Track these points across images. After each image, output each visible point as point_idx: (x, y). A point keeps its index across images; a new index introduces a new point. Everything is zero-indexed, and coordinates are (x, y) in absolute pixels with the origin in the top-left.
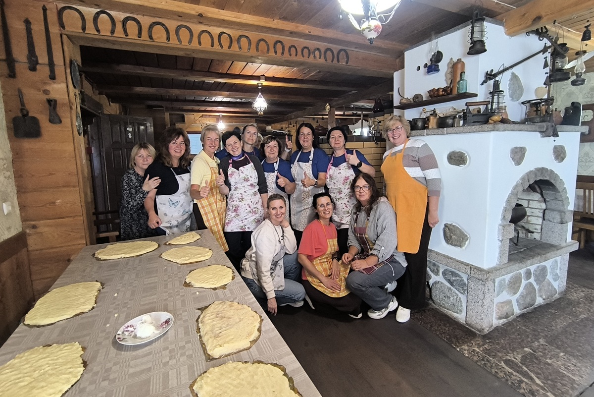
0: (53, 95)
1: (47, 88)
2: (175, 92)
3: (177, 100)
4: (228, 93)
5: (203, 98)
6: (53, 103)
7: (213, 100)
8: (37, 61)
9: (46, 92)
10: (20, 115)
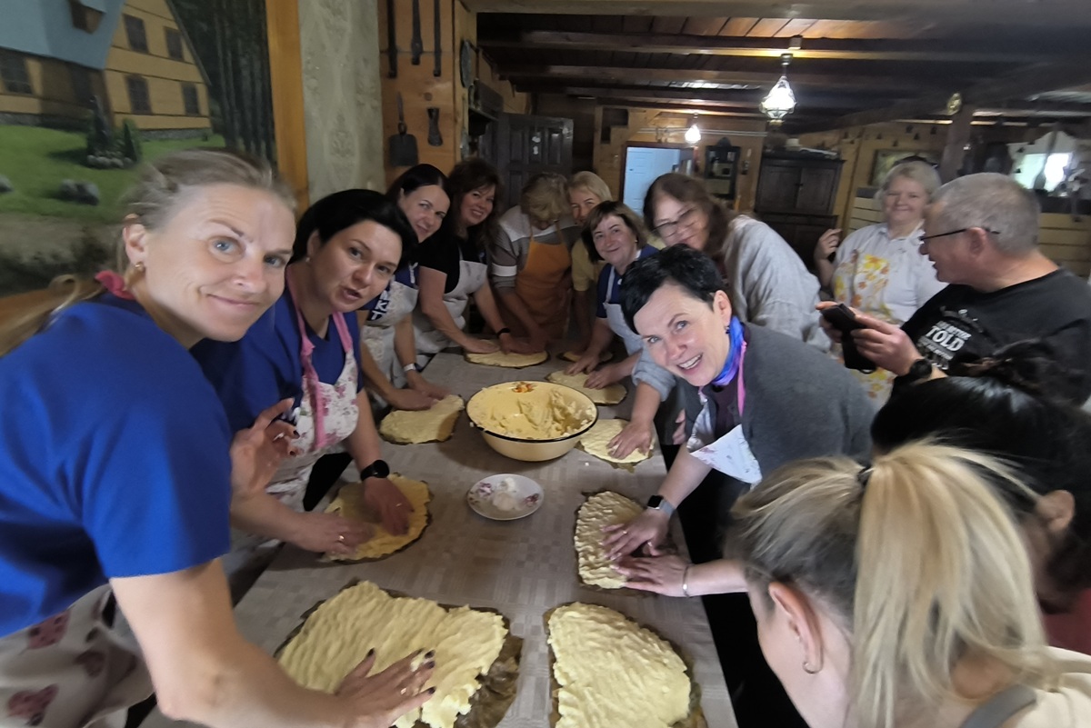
0: (436, 102)
1: (430, 90)
2: (616, 73)
3: (618, 85)
4: (715, 73)
5: (666, 84)
6: (434, 114)
7: (684, 86)
8: (421, 47)
9: (428, 97)
10: (397, 132)
